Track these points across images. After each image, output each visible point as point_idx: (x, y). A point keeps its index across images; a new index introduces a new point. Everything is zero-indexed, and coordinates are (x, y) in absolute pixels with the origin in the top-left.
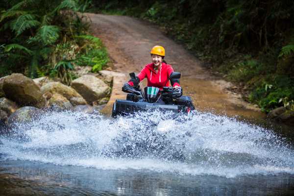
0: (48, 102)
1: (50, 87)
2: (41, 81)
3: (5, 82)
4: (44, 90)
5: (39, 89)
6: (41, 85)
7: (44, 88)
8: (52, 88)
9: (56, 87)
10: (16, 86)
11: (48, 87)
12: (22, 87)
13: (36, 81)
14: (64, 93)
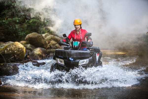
0: (49, 45)
1: (49, 38)
2: (46, 35)
3: (29, 37)
4: (47, 39)
5: (44, 39)
6: (46, 37)
7: (47, 38)
8: (50, 38)
9: (52, 37)
10: (34, 38)
11: (48, 38)
12: (36, 39)
13: (44, 35)
14: (56, 40)
